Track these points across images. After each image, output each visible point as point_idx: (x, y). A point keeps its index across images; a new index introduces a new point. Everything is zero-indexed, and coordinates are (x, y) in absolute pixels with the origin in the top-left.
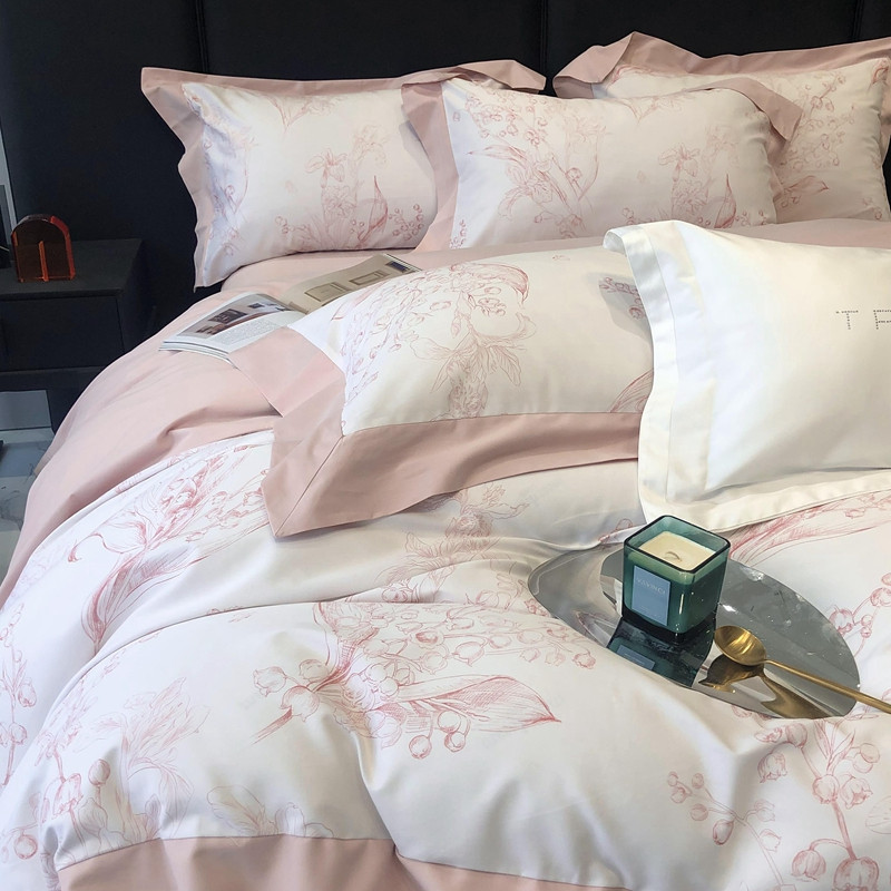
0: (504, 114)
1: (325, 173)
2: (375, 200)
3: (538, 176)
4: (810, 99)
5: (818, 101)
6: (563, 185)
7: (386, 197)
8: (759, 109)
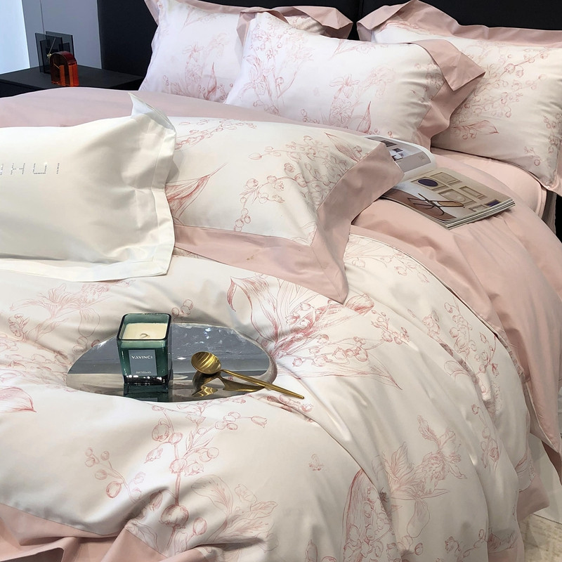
0: (264, 37)
1: (190, 56)
2: (211, 77)
3: (262, 78)
4: (506, 65)
5: (512, 67)
6: (272, 86)
7: (216, 75)
8: (435, 63)
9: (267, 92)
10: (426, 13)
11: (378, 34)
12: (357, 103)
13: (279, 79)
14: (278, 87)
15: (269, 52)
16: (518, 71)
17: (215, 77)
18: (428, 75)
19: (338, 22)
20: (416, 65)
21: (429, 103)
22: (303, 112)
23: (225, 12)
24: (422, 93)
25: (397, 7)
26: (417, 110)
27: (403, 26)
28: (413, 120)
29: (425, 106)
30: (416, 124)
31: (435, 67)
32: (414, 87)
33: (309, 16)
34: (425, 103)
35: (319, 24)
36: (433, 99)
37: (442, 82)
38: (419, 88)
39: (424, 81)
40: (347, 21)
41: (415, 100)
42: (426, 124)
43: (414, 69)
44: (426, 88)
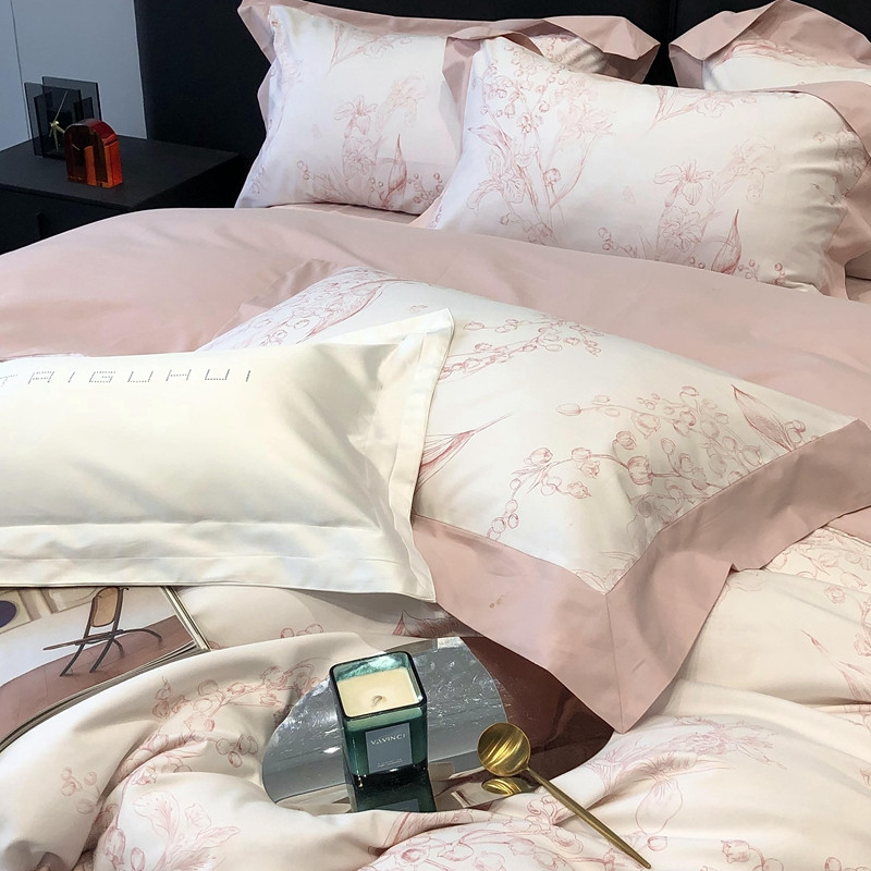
1: (351, 122)
2: (395, 162)
3: (515, 171)
6: (538, 186)
7: (406, 159)
8: (850, 129)
9: (527, 196)
10: (805, 23)
11: (718, 69)
12: (712, 214)
13: (551, 175)
14: (549, 188)
15: (524, 121)
17: (403, 163)
18: (840, 153)
19: (635, 46)
20: (816, 135)
21: (843, 204)
22: (602, 232)
23: (400, 30)
24: (831, 187)
25: (751, 15)
26: (823, 220)
27: (764, 51)
28: (819, 239)
29: (838, 211)
30: (822, 245)
31: (850, 136)
32: (815, 179)
33: (576, 36)
34: (837, 205)
35: (596, 49)
36: (849, 195)
37: (864, 162)
38: (823, 178)
39: (832, 165)
40: (650, 43)
41: (819, 202)
42: (839, 242)
43: (813, 143)
44: (838, 176)
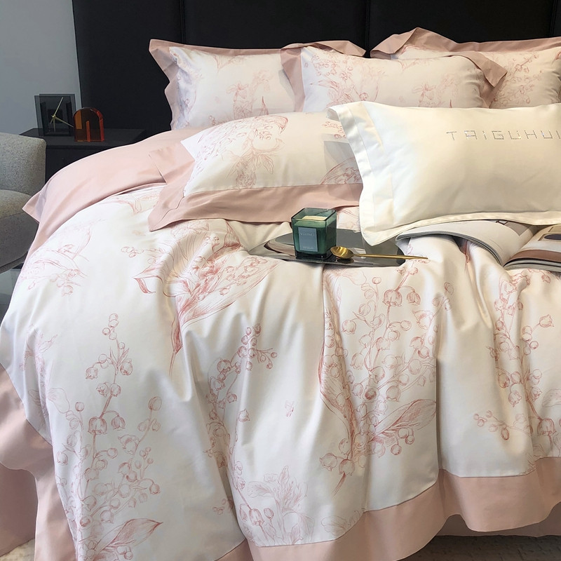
0: (330, 64)
1: (236, 94)
2: (262, 110)
3: (345, 96)
4: (515, 66)
5: (519, 67)
7: (268, 107)
8: (478, 68)
13: (363, 95)
15: (342, 75)
16: (525, 69)
17: (267, 110)
18: (478, 77)
20: (468, 70)
31: (479, 71)
32: (474, 86)
39: (476, 81)
41: (477, 96)
